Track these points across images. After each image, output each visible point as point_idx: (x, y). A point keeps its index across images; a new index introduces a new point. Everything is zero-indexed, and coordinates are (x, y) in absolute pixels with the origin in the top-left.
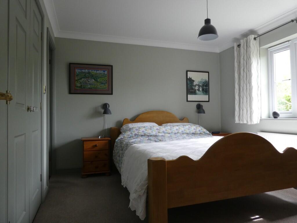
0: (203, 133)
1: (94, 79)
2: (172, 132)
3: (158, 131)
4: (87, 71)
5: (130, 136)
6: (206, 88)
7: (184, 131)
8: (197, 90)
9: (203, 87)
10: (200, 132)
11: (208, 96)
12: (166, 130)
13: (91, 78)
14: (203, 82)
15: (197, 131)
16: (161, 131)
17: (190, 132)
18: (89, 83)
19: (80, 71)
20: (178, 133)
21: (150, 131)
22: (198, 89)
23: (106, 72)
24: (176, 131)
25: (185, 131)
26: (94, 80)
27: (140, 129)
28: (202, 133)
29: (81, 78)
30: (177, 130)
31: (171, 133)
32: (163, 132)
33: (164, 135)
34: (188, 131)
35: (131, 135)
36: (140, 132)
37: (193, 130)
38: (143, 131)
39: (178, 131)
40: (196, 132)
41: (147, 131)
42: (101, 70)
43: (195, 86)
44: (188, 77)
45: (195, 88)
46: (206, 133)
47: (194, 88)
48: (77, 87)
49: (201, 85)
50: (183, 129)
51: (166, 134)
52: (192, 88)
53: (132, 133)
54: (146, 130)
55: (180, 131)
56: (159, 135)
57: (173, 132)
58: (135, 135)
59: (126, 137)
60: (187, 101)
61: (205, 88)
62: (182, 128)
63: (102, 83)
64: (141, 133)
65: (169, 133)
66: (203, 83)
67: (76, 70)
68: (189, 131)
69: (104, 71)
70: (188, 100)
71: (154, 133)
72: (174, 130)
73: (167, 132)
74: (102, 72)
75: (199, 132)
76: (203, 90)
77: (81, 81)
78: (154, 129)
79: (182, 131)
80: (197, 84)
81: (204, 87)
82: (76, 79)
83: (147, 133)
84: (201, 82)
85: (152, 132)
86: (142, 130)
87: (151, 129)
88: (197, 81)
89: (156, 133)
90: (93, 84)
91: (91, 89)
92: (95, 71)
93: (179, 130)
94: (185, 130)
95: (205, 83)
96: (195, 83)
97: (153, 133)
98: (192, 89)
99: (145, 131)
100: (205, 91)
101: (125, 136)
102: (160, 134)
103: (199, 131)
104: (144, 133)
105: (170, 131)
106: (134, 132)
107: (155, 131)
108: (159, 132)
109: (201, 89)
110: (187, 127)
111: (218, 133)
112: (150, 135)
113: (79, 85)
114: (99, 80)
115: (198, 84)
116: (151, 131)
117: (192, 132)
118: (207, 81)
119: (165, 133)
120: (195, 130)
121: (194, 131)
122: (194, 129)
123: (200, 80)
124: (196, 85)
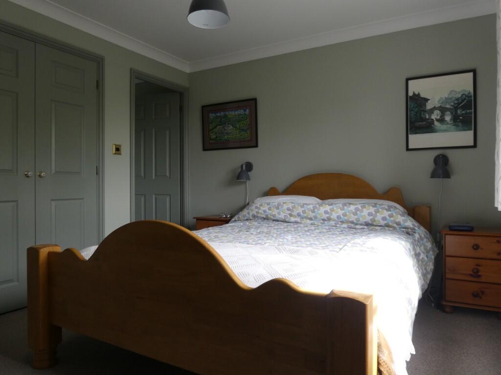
0: (395, 225)
1: (233, 126)
2: (316, 217)
3: (290, 212)
4: (222, 114)
5: (246, 218)
6: (466, 113)
7: (342, 216)
8: (437, 120)
9: (456, 111)
10: (386, 222)
11: (471, 133)
12: (304, 212)
13: (228, 124)
14: (457, 99)
15: (376, 219)
16: (295, 213)
17: (358, 220)
18: (226, 131)
19: (214, 115)
20: (329, 219)
21: (275, 212)
22: (438, 117)
23: (247, 112)
24: (325, 216)
25: (346, 218)
26: (231, 127)
27: (261, 208)
28: (390, 224)
29: (216, 126)
30: (326, 212)
31: (313, 219)
32: (299, 215)
33: (299, 221)
34: (353, 218)
35: (247, 215)
36: (260, 211)
37: (367, 216)
38: (265, 211)
39: (328, 215)
40: (375, 221)
41: (270, 212)
42: (240, 109)
43: (431, 111)
44: (411, 94)
45: (430, 116)
46: (403, 226)
47: (427, 117)
48: (212, 140)
49: (448, 106)
50: (340, 212)
51: (305, 219)
52: (421, 118)
53: (249, 213)
54: (270, 209)
55: (334, 216)
56: (290, 221)
57: (318, 216)
58: (254, 216)
59: (241, 219)
60: (408, 149)
61: (464, 112)
62: (339, 210)
63: (242, 130)
64: (262, 214)
65: (311, 219)
66: (456, 102)
67: (210, 115)
68: (356, 217)
69: (245, 111)
70: (410, 147)
71: (282, 216)
72: (319, 212)
73: (305, 215)
74: (241, 112)
75: (383, 223)
76: (455, 119)
77: (216, 130)
78: (283, 208)
79: (338, 217)
80: (438, 105)
81: (459, 112)
82: (211, 128)
83: (271, 215)
84: (451, 98)
85: (279, 213)
86: (264, 209)
87: (277, 208)
88: (437, 100)
89: (285, 216)
90: (230, 133)
91: (228, 140)
92: (233, 113)
93: (332, 214)
94: (344, 215)
95: (463, 101)
96: (429, 106)
97: (280, 216)
98: (423, 120)
99: (268, 211)
100: (462, 122)
101: (240, 217)
102: (293, 219)
103: (384, 219)
104: (266, 214)
105: (311, 215)
106: (252, 210)
107: (285, 213)
108: (291, 215)
109: (448, 118)
110: (352, 208)
111: (470, 231)
112: (275, 218)
113: (213, 136)
114: (238, 126)
115: (440, 107)
116: (278, 211)
117: (362, 220)
118: (469, 93)
119: (303, 218)
120: (371, 217)
121: (368, 219)
122: (370, 214)
123: (446, 95)
124: (435, 108)
